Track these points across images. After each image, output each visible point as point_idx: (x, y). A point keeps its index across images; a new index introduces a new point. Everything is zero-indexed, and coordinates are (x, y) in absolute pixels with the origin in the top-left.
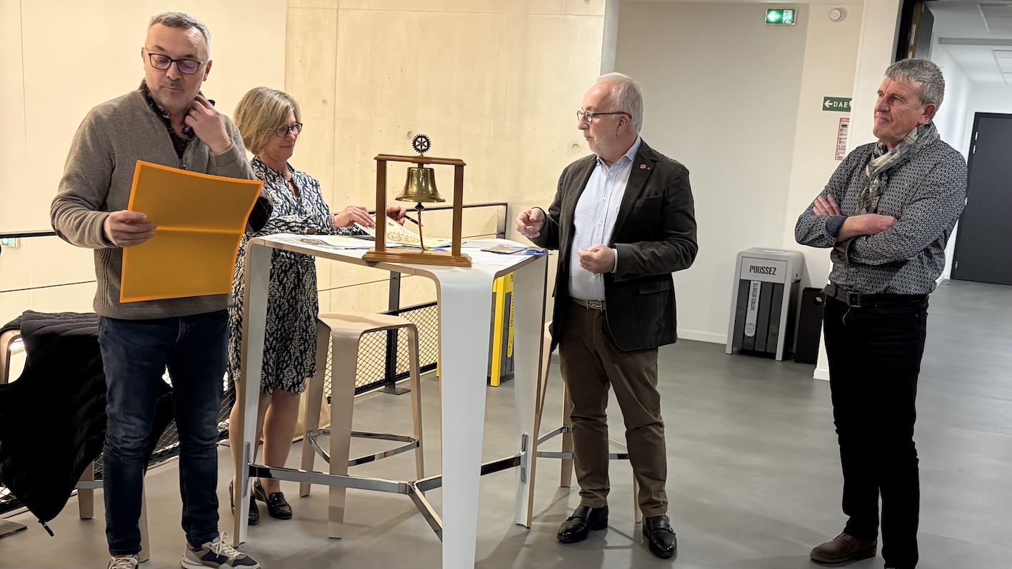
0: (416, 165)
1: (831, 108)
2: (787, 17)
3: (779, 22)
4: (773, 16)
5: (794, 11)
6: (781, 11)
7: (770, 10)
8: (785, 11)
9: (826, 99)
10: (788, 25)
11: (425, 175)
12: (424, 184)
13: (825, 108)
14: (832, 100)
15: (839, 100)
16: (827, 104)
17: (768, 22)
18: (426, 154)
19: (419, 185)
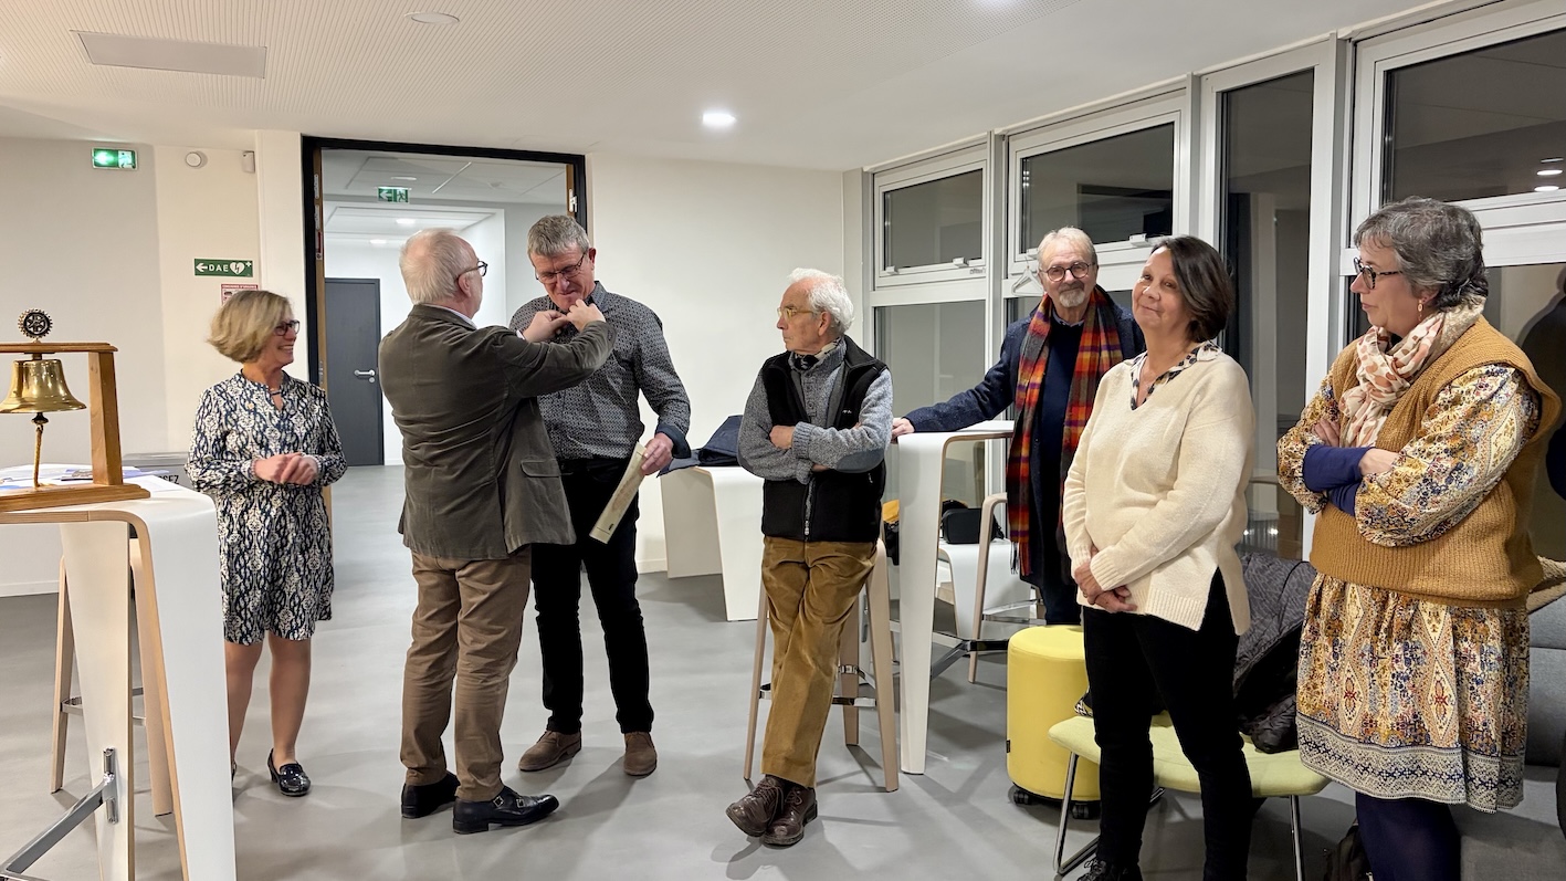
0: (30, 357)
1: (206, 273)
2: (125, 159)
3: (115, 165)
4: (103, 158)
5: (133, 153)
6: (115, 152)
7: (96, 150)
8: (120, 153)
9: (197, 262)
10: (127, 170)
11: (50, 370)
12: (50, 385)
13: (198, 273)
14: (206, 262)
15: (215, 262)
16: (200, 267)
17: (96, 164)
18: (43, 340)
19: (42, 385)
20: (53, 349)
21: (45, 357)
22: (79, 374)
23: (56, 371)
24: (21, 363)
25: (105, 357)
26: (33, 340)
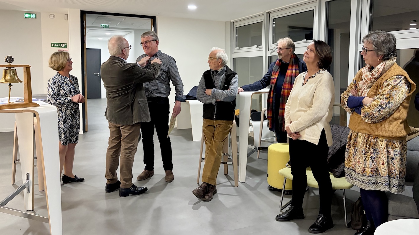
0: (8, 68)
1: (54, 47)
2: (33, 16)
3: (30, 17)
4: (27, 16)
5: (35, 14)
6: (30, 14)
7: (25, 13)
8: (32, 14)
9: (52, 44)
10: (33, 19)
11: (13, 72)
12: (13, 76)
13: (52, 46)
14: (54, 44)
15: (57, 44)
16: (53, 45)
17: (25, 17)
18: (11, 64)
19: (11, 76)
20: (14, 66)
21: (12, 68)
22: (21, 73)
23: (15, 72)
24: (5, 70)
25: (28, 69)
26: (9, 64)
